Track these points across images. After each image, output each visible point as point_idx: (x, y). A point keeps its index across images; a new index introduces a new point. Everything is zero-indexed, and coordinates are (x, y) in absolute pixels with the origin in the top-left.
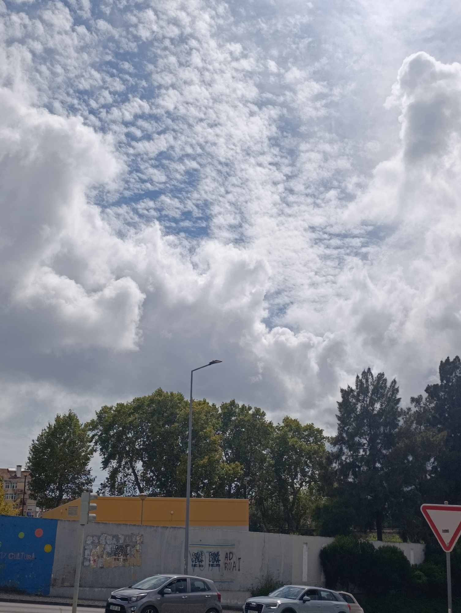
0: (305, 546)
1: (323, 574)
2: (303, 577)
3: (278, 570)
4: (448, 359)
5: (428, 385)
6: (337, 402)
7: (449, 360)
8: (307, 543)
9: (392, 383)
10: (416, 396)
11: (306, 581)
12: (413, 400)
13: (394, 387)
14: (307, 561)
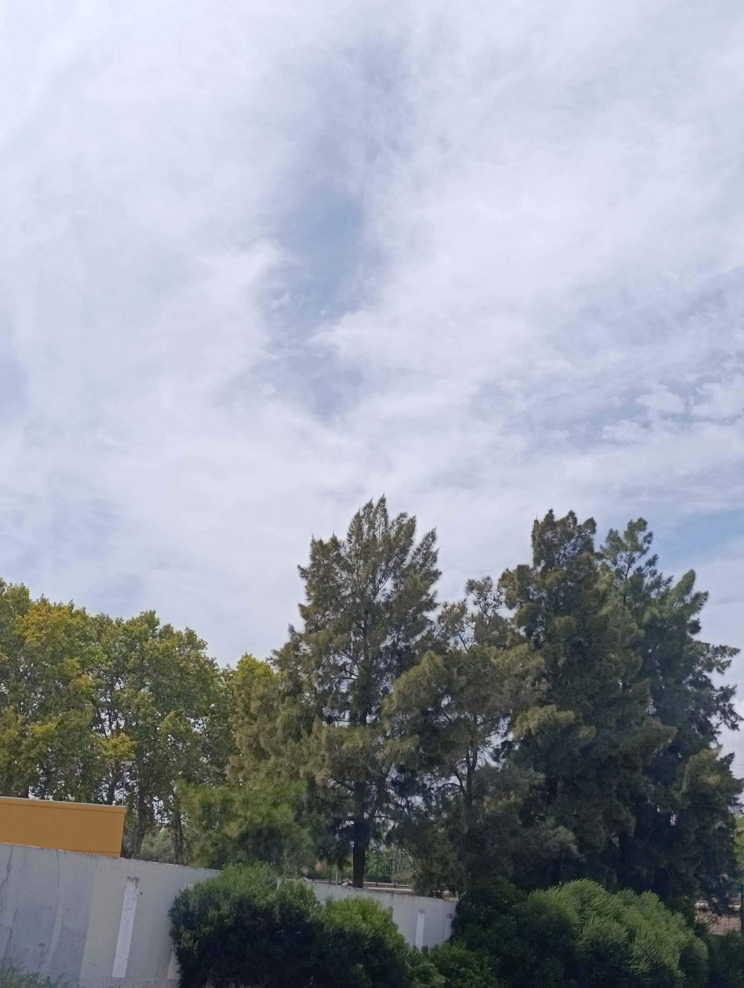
0: (131, 886)
1: (174, 959)
2: (115, 965)
3: (42, 945)
4: (550, 516)
5: (507, 570)
6: (299, 567)
7: (552, 517)
8: (137, 880)
9: (426, 538)
10: (478, 578)
11: (123, 976)
12: (472, 586)
13: (429, 547)
14: (131, 926)
